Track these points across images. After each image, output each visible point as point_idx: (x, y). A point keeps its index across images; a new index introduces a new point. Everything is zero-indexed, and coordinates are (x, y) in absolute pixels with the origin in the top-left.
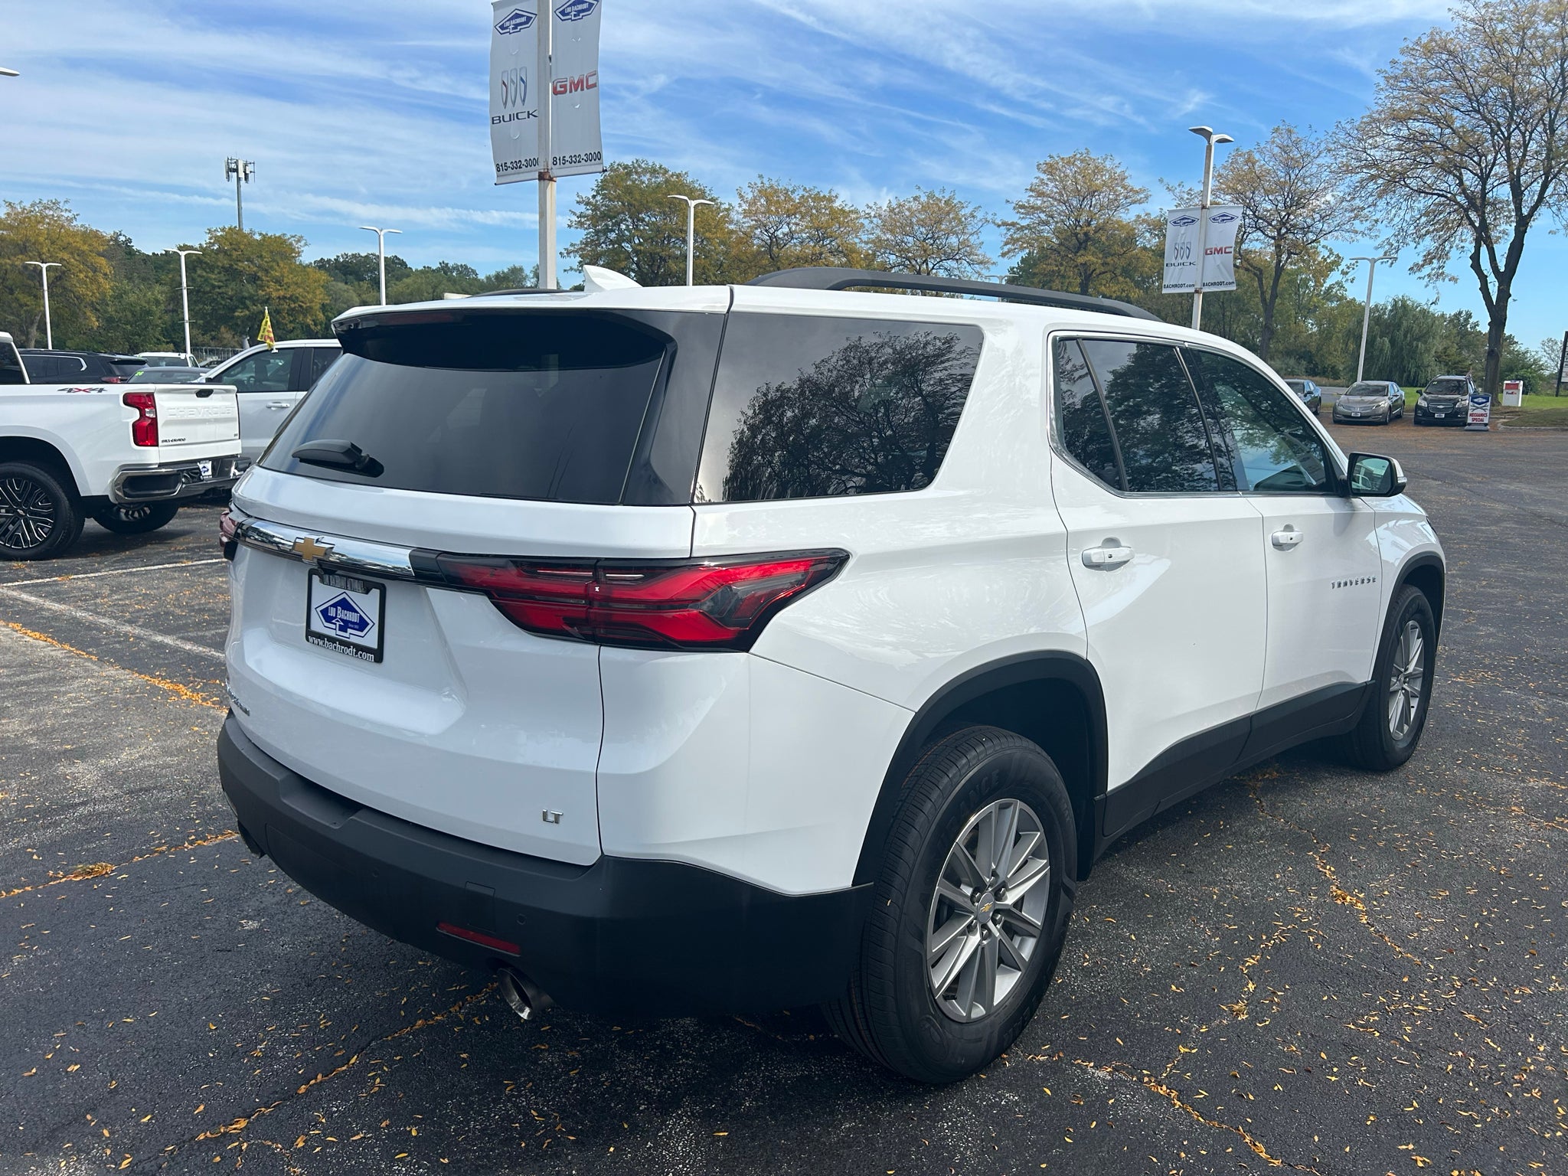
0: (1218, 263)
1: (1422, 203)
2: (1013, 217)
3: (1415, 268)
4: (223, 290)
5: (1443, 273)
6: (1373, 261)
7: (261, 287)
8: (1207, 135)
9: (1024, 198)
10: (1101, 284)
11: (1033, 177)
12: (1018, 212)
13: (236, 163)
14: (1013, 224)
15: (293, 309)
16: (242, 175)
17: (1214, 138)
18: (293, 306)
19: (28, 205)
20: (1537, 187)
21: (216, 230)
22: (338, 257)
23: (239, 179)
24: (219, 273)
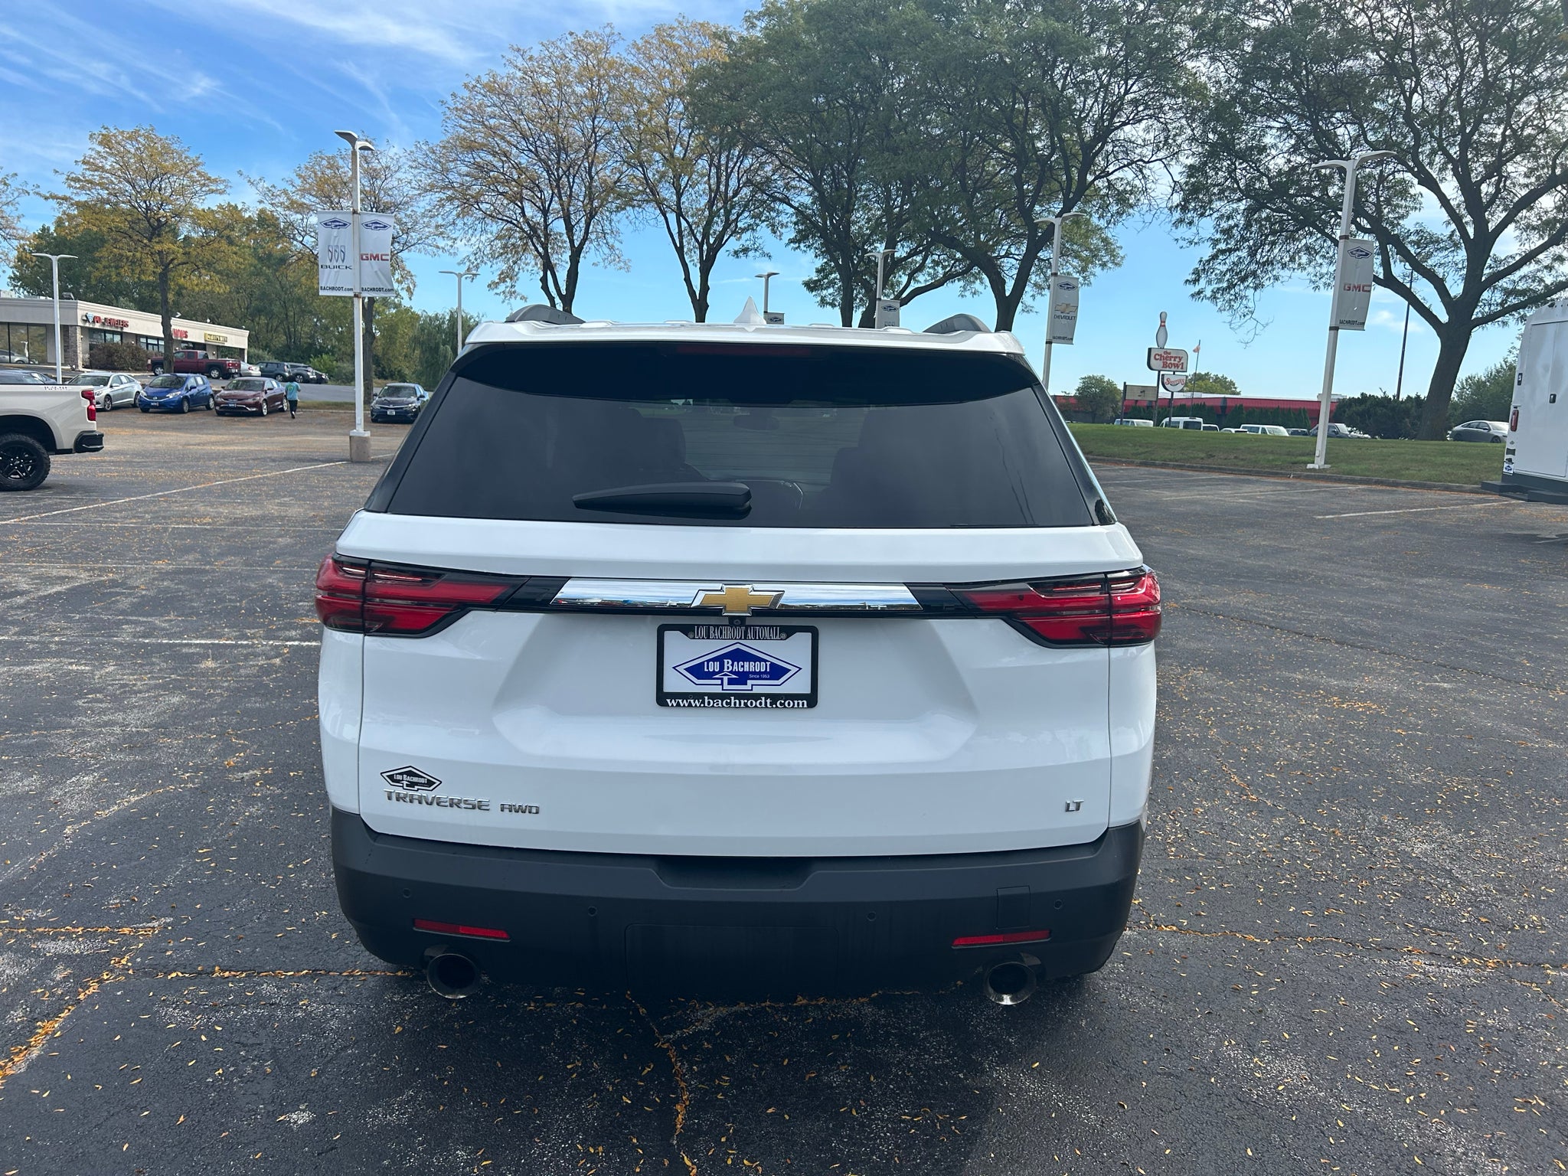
0: (376, 269)
1: (495, 228)
2: (64, 191)
3: (492, 286)
5: (514, 292)
6: (460, 276)
8: (352, 140)
9: (79, 170)
10: (180, 275)
11: (90, 148)
12: (70, 186)
14: (65, 199)
17: (359, 144)
20: (582, 224)
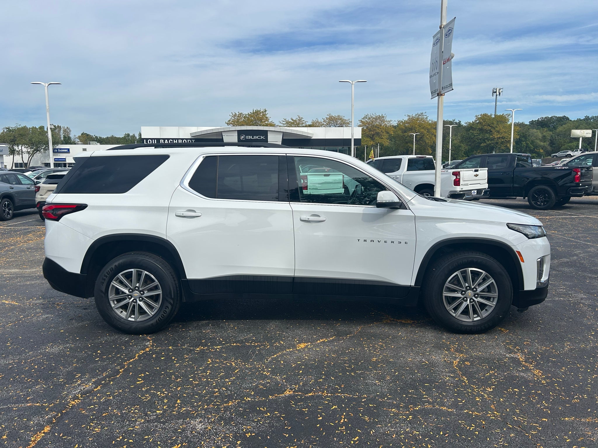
4: (478, 137)
7: (492, 135)
13: (496, 89)
15: (503, 142)
16: (498, 93)
18: (503, 140)
19: (414, 115)
21: (479, 116)
22: (539, 119)
23: (497, 95)
24: (477, 131)
